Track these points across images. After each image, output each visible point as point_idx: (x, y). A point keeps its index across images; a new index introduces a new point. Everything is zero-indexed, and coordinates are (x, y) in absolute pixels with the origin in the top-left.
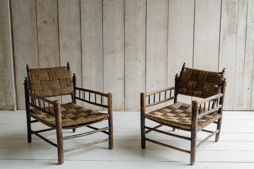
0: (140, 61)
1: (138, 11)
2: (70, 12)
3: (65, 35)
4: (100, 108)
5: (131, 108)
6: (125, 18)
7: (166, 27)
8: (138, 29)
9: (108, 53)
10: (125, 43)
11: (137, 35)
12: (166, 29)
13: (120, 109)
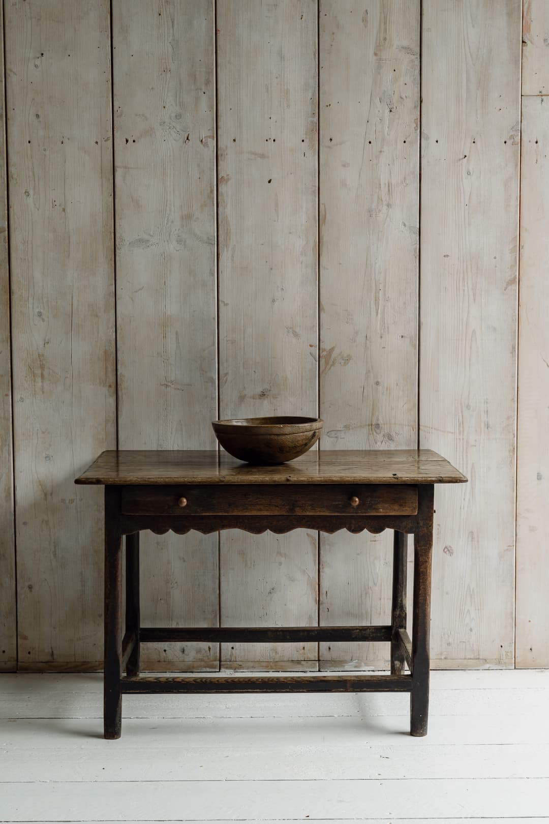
0: (393, 434)
1: (385, 207)
2: (64, 210)
3: (40, 314)
4: (202, 660)
5: (348, 658)
6: (325, 237)
7: (511, 282)
8: (381, 287)
9: (242, 398)
10: (324, 350)
11: (377, 315)
12: (510, 287)
13: (298, 662)
